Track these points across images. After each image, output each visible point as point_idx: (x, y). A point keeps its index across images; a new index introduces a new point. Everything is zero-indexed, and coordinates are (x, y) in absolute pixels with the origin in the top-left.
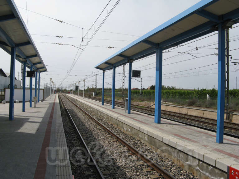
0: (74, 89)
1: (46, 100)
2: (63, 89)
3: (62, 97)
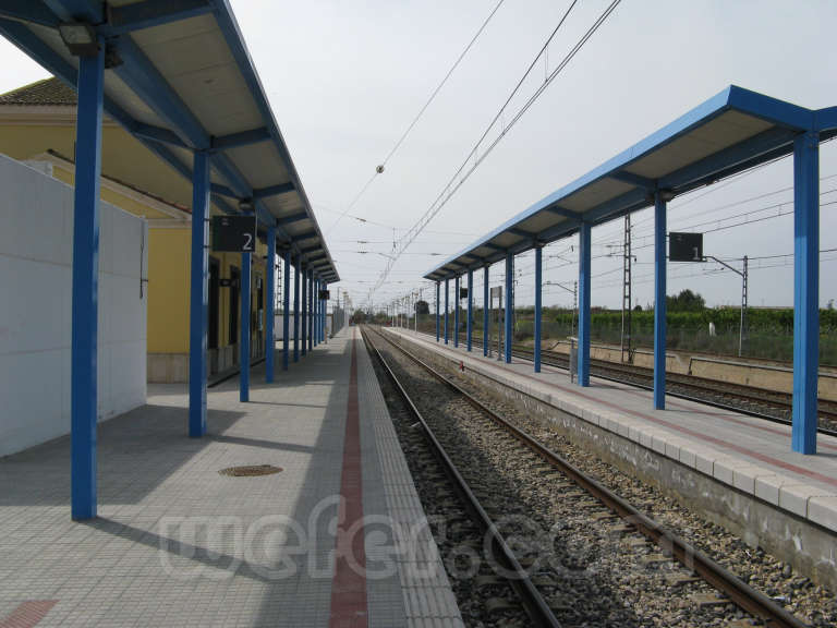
0: (411, 312)
1: (337, 335)
2: (376, 312)
3: (371, 334)
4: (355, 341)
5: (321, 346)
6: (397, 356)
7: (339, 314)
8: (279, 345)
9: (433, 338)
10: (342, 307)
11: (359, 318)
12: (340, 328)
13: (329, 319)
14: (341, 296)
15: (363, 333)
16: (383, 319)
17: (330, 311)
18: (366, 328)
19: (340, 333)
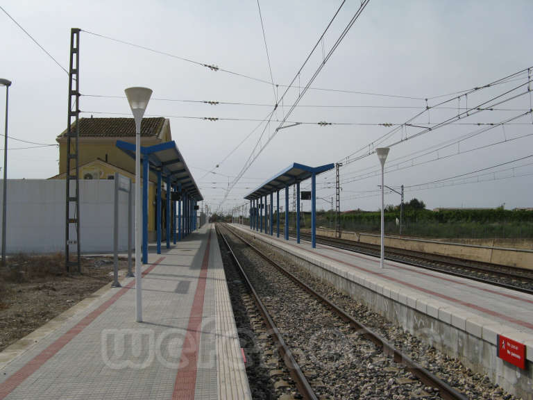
2: (225, 215)
3: (220, 226)
4: (211, 229)
5: (195, 232)
6: (231, 236)
7: (203, 216)
8: (177, 232)
9: (249, 228)
10: (204, 212)
11: (215, 218)
12: (203, 224)
13: (198, 219)
14: (204, 207)
15: (216, 227)
16: (230, 219)
17: (199, 215)
18: (218, 224)
19: (204, 226)
